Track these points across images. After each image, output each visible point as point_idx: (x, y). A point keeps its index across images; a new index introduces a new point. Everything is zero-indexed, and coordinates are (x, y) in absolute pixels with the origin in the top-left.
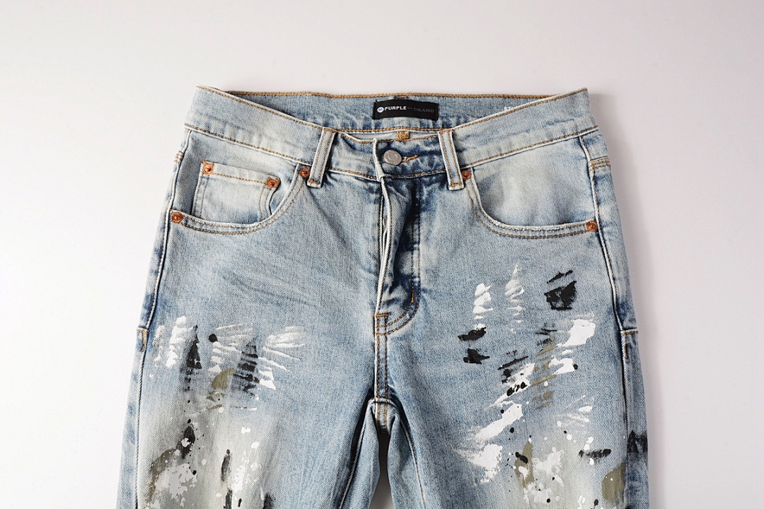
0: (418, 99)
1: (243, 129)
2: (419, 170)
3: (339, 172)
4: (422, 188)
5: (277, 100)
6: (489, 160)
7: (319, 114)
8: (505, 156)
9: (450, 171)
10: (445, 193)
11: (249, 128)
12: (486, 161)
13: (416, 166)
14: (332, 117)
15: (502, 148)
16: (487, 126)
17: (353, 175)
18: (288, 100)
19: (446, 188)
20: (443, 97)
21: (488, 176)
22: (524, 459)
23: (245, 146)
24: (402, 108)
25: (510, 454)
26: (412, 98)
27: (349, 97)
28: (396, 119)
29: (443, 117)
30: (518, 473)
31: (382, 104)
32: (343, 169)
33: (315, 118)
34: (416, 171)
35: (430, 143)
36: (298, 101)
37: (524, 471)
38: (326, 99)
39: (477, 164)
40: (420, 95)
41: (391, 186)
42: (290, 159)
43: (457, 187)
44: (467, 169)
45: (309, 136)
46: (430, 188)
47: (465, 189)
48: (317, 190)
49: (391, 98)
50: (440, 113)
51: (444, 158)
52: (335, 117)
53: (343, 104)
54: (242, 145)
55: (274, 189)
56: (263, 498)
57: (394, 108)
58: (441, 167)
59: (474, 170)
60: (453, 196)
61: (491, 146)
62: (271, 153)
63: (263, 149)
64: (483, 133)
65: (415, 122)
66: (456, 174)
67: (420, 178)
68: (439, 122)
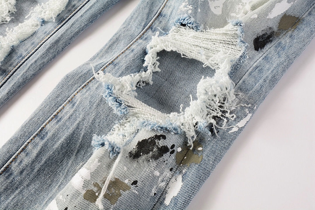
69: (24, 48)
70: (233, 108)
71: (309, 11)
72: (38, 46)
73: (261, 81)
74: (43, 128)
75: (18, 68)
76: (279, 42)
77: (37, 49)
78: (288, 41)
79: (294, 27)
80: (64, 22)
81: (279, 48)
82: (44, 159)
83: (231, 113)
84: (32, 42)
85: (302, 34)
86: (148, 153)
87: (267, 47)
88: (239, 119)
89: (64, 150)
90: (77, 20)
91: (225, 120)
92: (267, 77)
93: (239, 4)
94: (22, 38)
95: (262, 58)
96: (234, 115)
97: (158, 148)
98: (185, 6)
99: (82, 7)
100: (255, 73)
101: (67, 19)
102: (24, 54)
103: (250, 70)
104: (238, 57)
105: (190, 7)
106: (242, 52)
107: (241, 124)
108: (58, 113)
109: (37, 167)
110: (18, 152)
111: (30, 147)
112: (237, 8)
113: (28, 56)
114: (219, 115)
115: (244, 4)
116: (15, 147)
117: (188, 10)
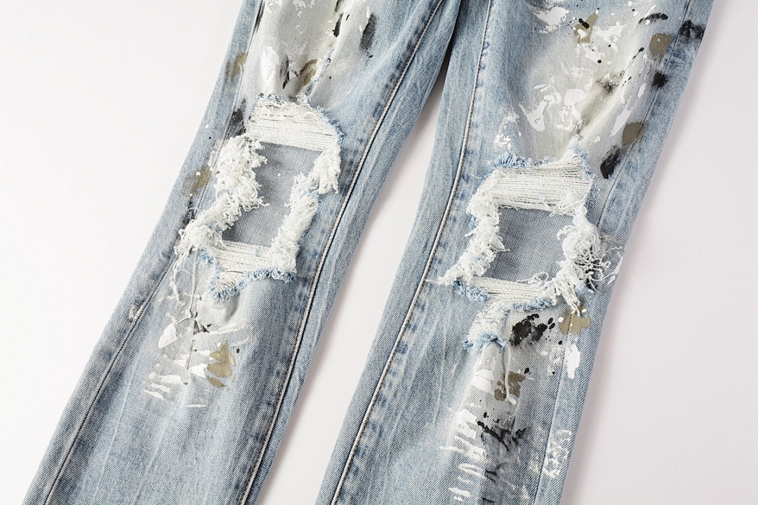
22: (586, 25)
25: (574, 18)
30: (576, 33)
37: (582, 33)
56: (368, 16)
69: (313, 241)
70: (604, 255)
71: (651, 109)
72: (332, 234)
73: (624, 215)
74: (399, 342)
75: (321, 271)
76: (628, 160)
77: (333, 239)
78: (638, 158)
79: (640, 137)
80: (350, 191)
81: (631, 169)
82: (414, 373)
83: (603, 261)
84: (320, 229)
85: (652, 144)
86: (527, 336)
87: (617, 170)
88: (614, 264)
89: (431, 357)
90: (367, 184)
91: (600, 270)
92: (628, 209)
93: (562, 110)
94: (304, 228)
95: (614, 187)
96: (607, 262)
97: (535, 328)
98: (502, 140)
99: (364, 162)
100: (614, 208)
101: (352, 185)
102: (319, 250)
103: (607, 205)
104: (588, 191)
105: (508, 139)
106: (591, 185)
107: (616, 271)
108: (409, 321)
109: (409, 383)
110: (383, 375)
111: (394, 365)
112: (562, 115)
113: (326, 252)
114: (591, 268)
115: (569, 108)
116: (378, 372)
117: (506, 145)
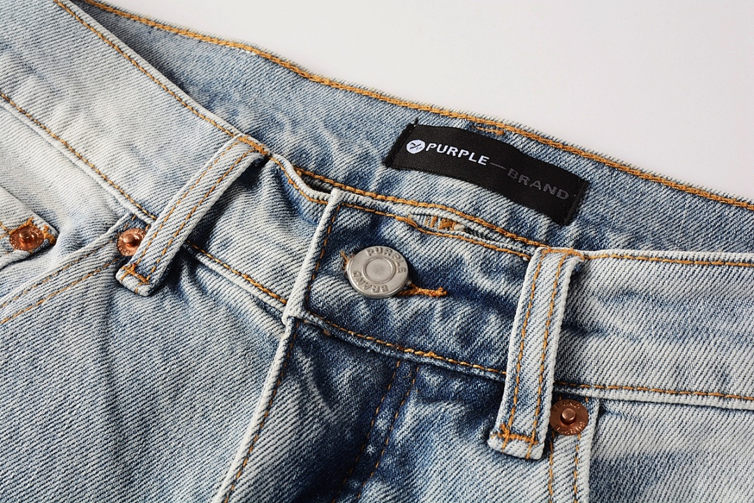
0: (533, 150)
1: (41, 78)
2: (420, 340)
3: (218, 269)
4: (404, 399)
5: (173, 44)
6: (672, 399)
7: (253, 107)
8: (735, 404)
9: (517, 380)
10: (468, 450)
11: (58, 81)
12: (656, 397)
13: (419, 322)
14: (280, 125)
15: (734, 375)
16: (705, 285)
17: (254, 292)
18: (198, 52)
19: (479, 434)
20: (612, 168)
21: (649, 447)
23: (27, 121)
24: (475, 157)
26: (518, 142)
27: (350, 90)
28: (445, 182)
29: (587, 222)
31: (427, 133)
32: (233, 263)
33: (235, 113)
34: (413, 339)
35: (499, 270)
36: (217, 61)
38: (291, 77)
39: (623, 395)
40: (543, 141)
41: (306, 353)
42: (116, 193)
43: (517, 448)
44: (581, 399)
45: (193, 149)
46: (428, 410)
47: (544, 465)
48: (134, 300)
49: (458, 124)
50: (585, 210)
51: (514, 332)
52: (288, 127)
53: (324, 103)
54: (21, 117)
55: (19, 253)
57: (452, 150)
58: (493, 360)
59: (602, 412)
60: (493, 471)
61: (696, 353)
62: (80, 163)
63: (66, 145)
64: (681, 303)
65: (497, 206)
66: (533, 402)
67: (416, 365)
68: (572, 230)
